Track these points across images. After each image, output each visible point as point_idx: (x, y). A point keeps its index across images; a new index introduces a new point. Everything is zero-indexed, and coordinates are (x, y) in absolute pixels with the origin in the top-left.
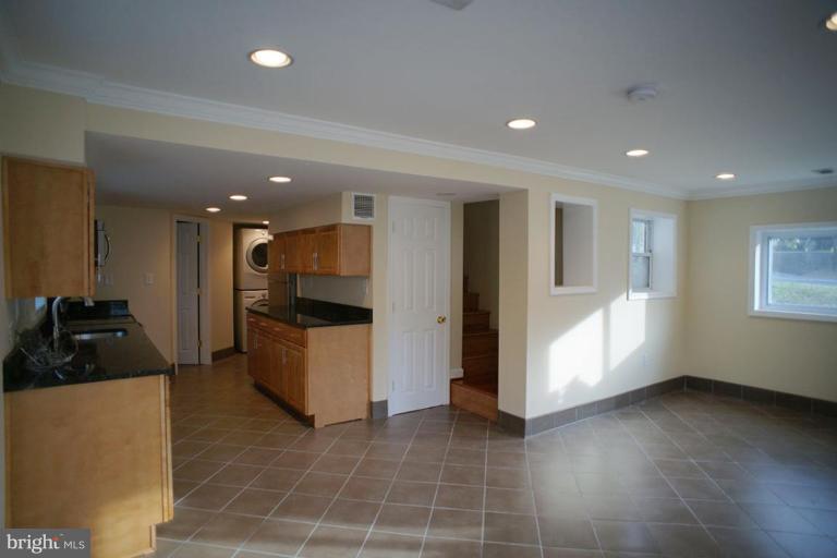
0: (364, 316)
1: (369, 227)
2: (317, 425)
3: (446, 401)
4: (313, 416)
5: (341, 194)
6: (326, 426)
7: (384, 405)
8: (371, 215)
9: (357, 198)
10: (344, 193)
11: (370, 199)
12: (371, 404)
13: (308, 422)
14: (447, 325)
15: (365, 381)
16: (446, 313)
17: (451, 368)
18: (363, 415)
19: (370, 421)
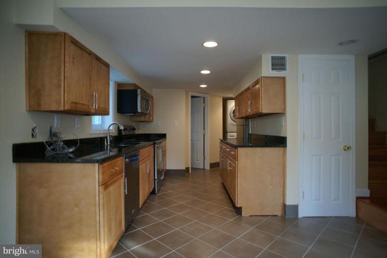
0: (280, 142)
1: (284, 79)
2: (243, 214)
3: (352, 214)
4: (241, 208)
5: (261, 57)
6: (250, 216)
7: (295, 208)
8: (284, 69)
9: (273, 58)
10: (263, 56)
11: (283, 58)
12: (284, 206)
13: (238, 211)
14: (352, 153)
15: (281, 189)
16: (352, 143)
17: (356, 188)
18: (279, 213)
19: (283, 218)
